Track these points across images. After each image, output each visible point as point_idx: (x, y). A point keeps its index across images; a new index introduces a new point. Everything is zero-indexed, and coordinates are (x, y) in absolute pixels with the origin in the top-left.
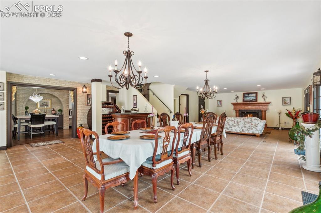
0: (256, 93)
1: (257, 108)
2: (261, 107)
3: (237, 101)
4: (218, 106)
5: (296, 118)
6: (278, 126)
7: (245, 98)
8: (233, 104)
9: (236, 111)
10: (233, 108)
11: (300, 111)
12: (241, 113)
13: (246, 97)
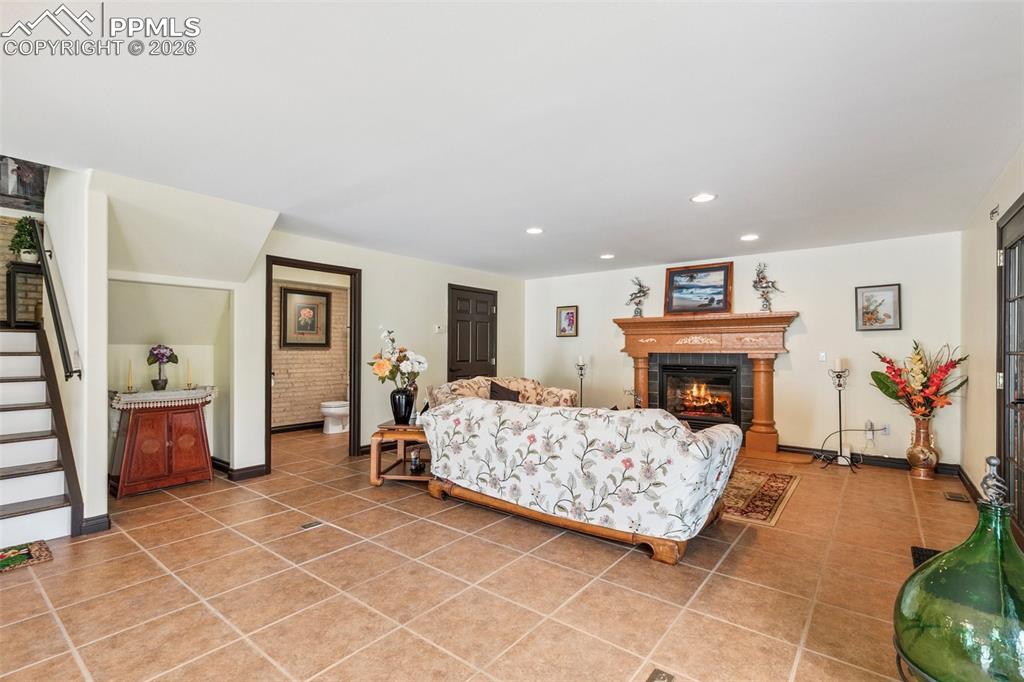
0: (728, 269)
1: (730, 345)
2: (748, 338)
3: (639, 312)
4: (561, 333)
5: (929, 404)
6: (832, 445)
7: (676, 295)
8: (622, 324)
9: (636, 359)
10: (623, 346)
11: (953, 364)
12: (656, 370)
13: (681, 288)
